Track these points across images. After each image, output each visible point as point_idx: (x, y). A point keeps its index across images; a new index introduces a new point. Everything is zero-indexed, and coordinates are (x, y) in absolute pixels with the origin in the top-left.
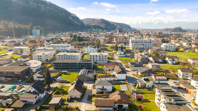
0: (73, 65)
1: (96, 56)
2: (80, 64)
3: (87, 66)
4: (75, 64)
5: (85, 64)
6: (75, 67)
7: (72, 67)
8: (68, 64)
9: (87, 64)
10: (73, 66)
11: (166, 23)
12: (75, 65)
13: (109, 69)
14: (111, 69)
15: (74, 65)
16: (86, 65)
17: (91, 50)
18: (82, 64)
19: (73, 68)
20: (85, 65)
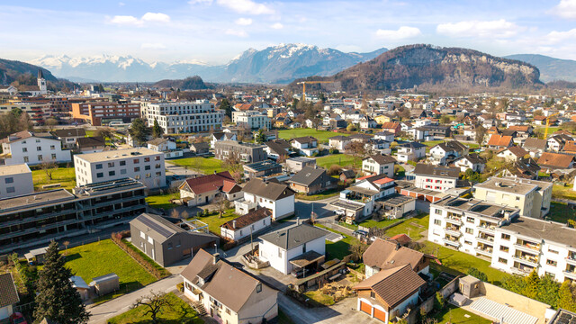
0: (56, 215)
1: (123, 163)
2: (94, 201)
3: (126, 205)
4: (71, 206)
5: (116, 197)
6: (71, 222)
7: (57, 225)
8: (33, 213)
9: (125, 195)
10: (60, 219)
11: (153, 66)
12: (70, 211)
13: (207, 198)
14: (211, 194)
15: (64, 213)
16: (121, 202)
17: (39, 149)
18: (104, 199)
19: (61, 229)
20: (113, 203)
